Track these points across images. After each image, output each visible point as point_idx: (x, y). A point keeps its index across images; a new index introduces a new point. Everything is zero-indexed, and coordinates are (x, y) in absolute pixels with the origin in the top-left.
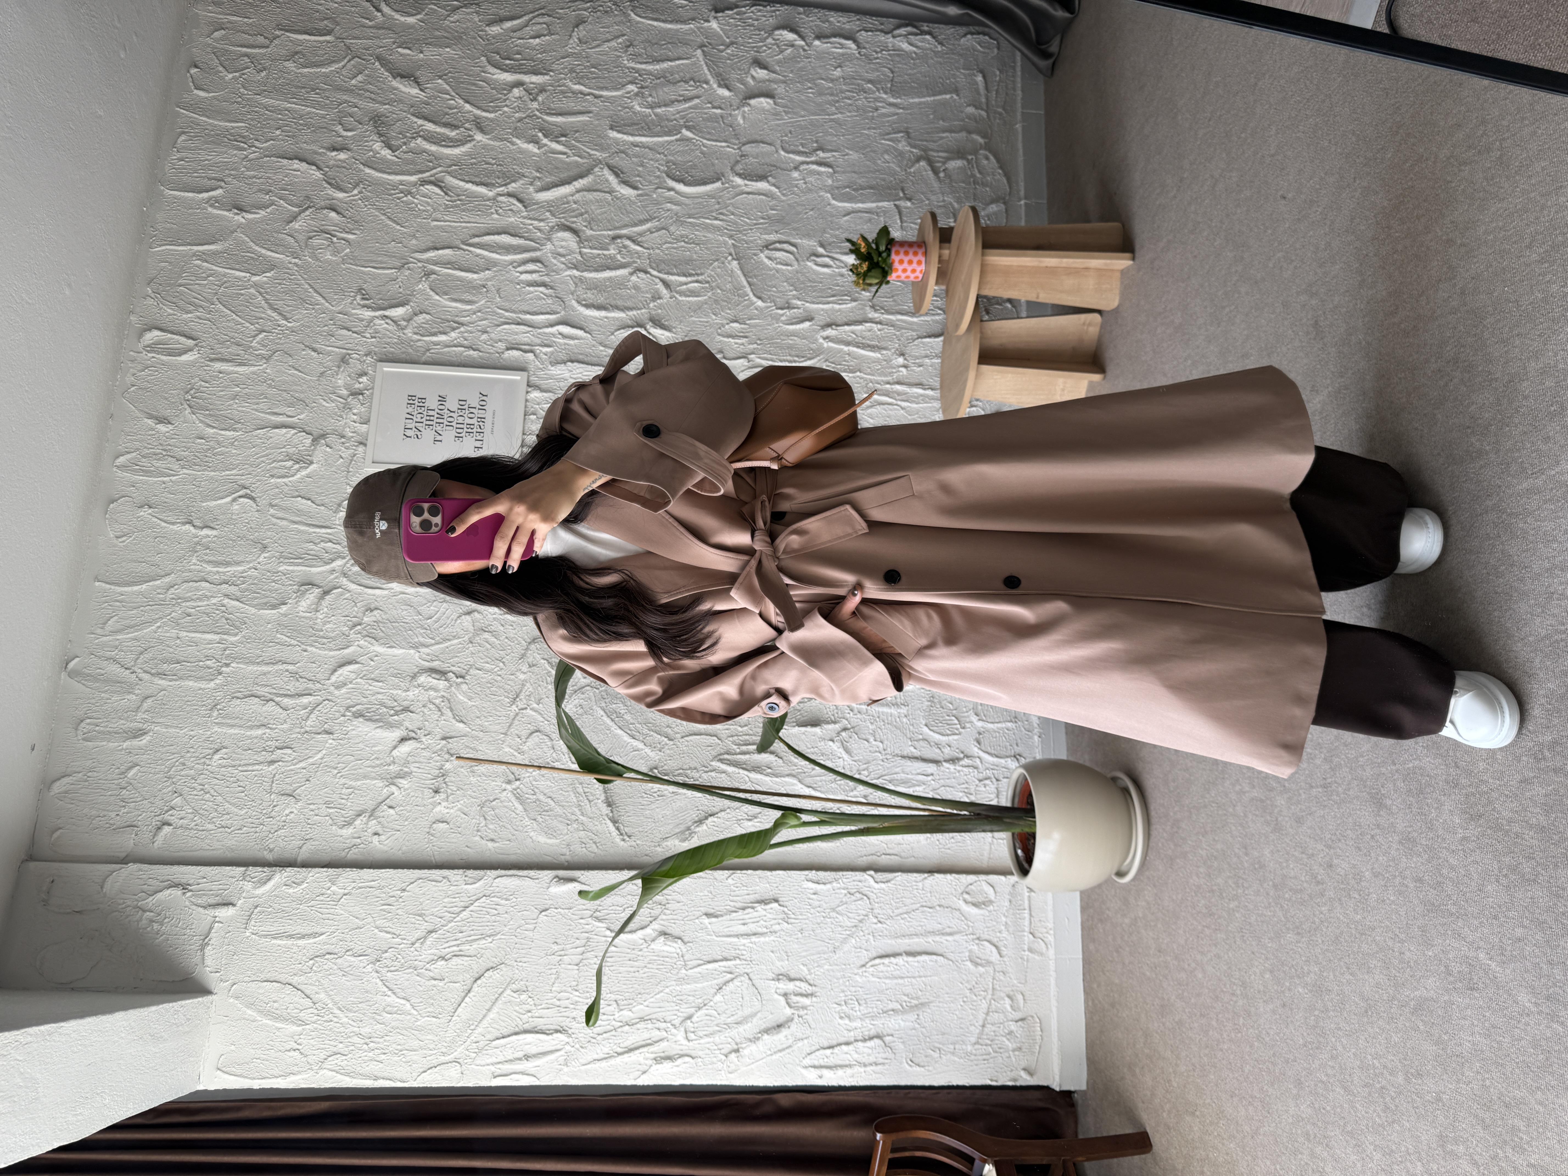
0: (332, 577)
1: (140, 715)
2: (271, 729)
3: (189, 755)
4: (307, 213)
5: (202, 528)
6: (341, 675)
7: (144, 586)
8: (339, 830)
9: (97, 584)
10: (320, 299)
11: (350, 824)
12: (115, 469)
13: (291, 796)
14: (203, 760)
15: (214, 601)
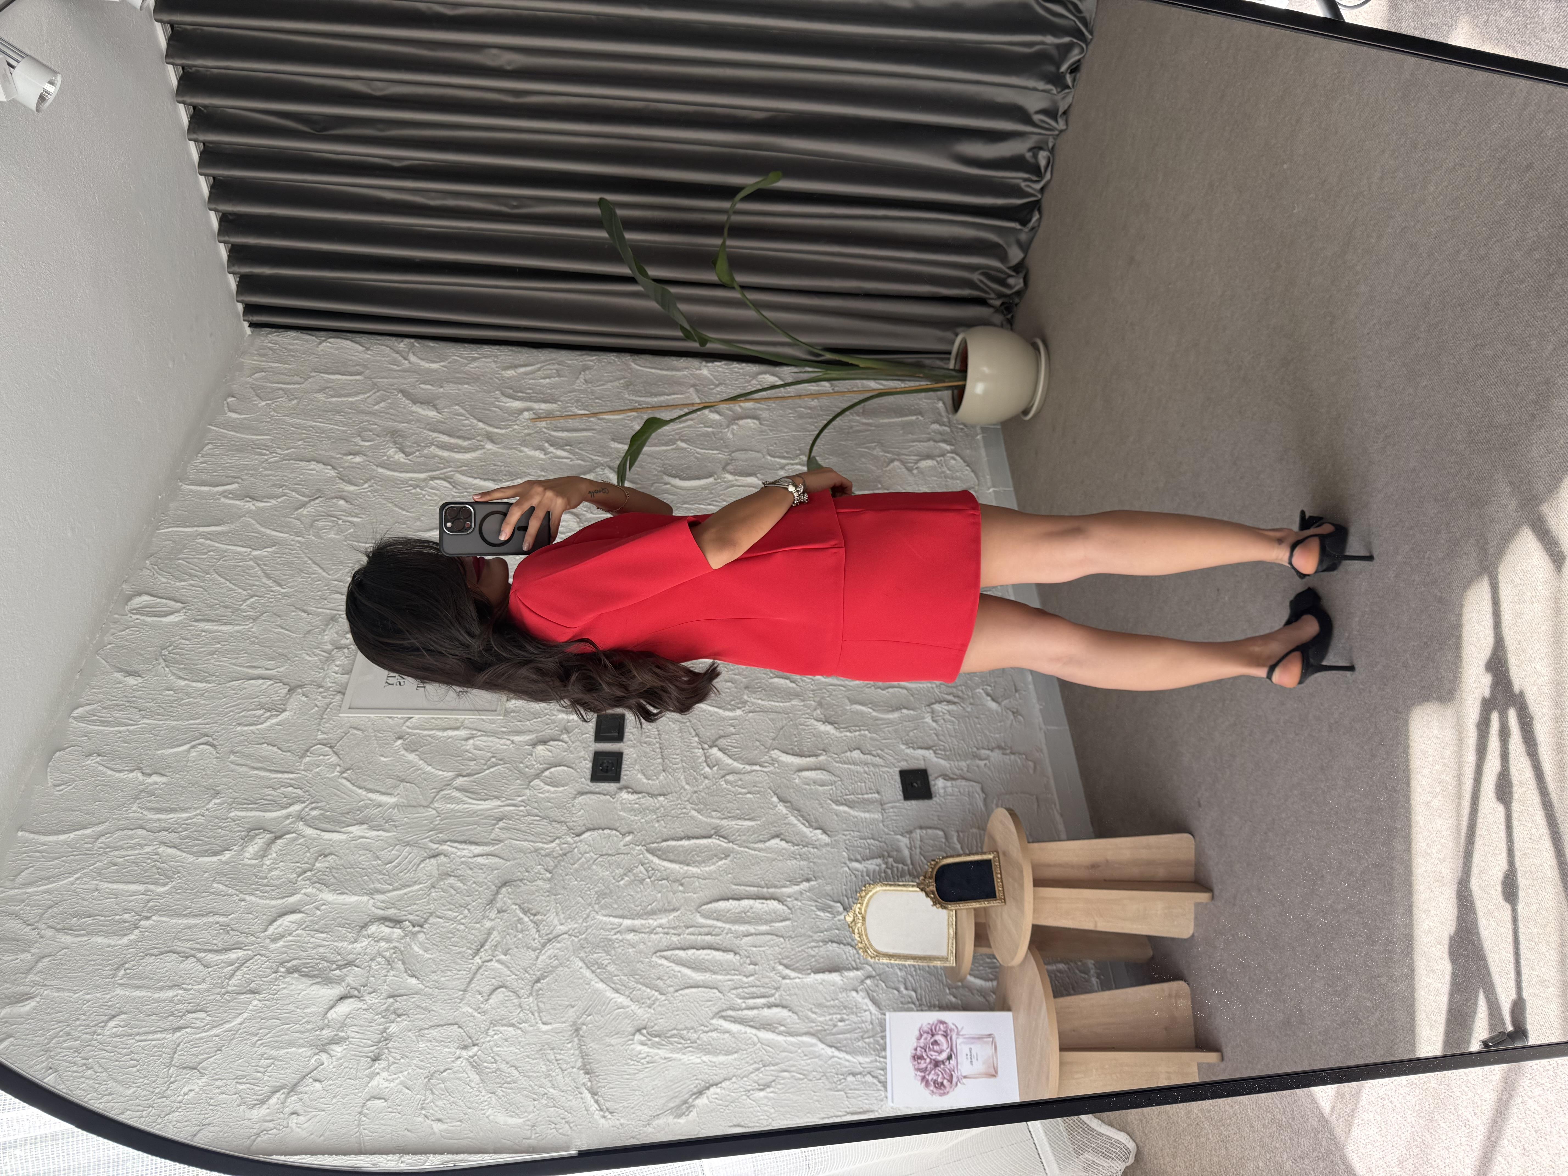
0: (288, 822)
1: (31, 977)
2: (185, 989)
3: (78, 1023)
4: (317, 501)
5: (151, 775)
6: (281, 925)
7: (72, 835)
8: (248, 1111)
9: (20, 834)
10: (317, 568)
11: (263, 1102)
12: (71, 720)
13: (195, 1069)
14: (93, 1029)
15: (148, 849)
